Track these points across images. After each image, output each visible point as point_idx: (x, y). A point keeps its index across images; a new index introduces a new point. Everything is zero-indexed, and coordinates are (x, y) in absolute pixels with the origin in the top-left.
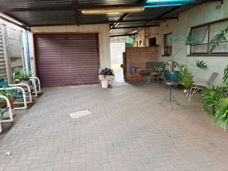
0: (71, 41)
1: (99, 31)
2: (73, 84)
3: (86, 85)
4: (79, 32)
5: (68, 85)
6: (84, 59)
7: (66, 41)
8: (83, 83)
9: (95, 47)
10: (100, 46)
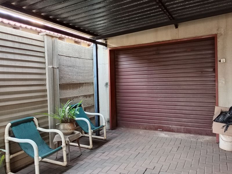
0: (164, 56)
1: (219, 33)
2: (164, 130)
3: (188, 135)
4: (177, 38)
5: (156, 129)
6: (185, 87)
7: (156, 57)
8: (182, 130)
9: (210, 65)
10: (219, 62)
